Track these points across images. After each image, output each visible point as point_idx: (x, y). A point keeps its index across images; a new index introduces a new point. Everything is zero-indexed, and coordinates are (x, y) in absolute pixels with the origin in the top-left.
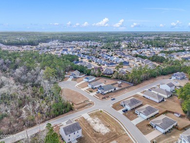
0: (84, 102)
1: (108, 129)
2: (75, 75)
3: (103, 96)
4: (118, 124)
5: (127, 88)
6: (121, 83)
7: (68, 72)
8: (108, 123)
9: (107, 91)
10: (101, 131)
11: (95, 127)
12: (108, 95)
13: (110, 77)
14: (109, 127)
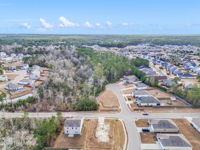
0: (113, 107)
1: (108, 139)
2: (128, 79)
3: (137, 108)
4: (124, 140)
5: (179, 107)
6: (175, 99)
7: (126, 75)
8: (114, 135)
9: (146, 104)
10: (100, 138)
11: (99, 132)
12: (144, 108)
13: (166, 90)
14: (110, 137)
